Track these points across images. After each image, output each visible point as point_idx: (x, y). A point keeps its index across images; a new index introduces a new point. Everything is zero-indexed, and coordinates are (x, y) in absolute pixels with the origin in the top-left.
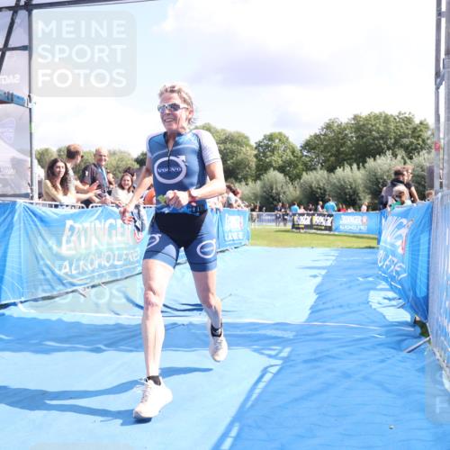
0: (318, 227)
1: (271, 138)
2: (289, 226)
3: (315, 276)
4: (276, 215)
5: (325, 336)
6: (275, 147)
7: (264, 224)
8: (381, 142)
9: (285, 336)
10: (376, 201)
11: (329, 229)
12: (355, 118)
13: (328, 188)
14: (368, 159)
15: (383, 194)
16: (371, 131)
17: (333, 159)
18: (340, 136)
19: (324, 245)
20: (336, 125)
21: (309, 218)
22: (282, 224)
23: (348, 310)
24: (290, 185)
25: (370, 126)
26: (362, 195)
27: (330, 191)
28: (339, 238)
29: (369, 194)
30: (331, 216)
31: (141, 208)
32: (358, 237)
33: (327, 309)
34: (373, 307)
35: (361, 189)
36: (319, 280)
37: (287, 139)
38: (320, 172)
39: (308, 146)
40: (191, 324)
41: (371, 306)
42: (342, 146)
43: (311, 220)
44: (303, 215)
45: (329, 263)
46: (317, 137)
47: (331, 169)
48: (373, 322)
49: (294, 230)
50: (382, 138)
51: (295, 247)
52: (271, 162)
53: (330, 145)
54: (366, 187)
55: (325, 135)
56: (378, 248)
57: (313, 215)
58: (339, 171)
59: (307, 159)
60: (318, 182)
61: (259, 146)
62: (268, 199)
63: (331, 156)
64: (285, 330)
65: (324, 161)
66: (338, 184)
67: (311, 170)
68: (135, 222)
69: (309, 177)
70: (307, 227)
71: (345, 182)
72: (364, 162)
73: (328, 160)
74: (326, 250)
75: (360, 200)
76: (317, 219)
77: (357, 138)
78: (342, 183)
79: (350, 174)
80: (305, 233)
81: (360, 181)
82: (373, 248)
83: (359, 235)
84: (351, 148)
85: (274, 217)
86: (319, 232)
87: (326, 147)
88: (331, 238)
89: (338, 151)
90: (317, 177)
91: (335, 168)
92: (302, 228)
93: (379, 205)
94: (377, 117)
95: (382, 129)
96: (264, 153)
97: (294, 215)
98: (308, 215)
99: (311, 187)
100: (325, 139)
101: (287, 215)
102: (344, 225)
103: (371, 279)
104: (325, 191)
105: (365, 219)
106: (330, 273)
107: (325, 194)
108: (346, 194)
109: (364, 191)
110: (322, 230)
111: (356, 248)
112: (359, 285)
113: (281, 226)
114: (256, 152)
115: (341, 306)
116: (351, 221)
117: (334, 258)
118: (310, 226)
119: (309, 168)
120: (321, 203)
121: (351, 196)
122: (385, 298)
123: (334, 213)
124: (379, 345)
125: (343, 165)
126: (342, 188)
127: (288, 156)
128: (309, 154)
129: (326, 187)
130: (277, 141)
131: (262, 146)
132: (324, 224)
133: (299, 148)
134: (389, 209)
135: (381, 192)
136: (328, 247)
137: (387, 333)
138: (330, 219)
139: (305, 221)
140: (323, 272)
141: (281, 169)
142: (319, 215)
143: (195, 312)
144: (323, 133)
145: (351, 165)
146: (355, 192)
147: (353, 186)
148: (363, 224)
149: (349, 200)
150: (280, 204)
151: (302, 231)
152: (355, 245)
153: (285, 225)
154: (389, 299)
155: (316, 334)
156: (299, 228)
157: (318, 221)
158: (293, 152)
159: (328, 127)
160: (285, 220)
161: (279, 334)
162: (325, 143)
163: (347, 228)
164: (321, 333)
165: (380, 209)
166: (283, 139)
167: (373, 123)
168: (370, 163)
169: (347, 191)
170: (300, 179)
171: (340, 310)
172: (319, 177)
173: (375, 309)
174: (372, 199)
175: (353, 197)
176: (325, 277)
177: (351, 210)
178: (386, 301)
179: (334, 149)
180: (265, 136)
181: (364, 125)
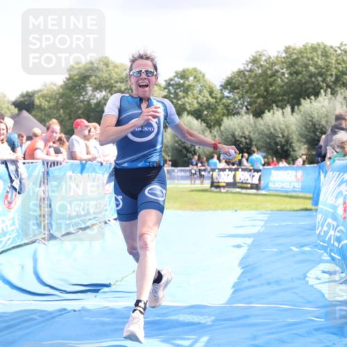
0: (243, 185)
1: (183, 75)
2: (207, 184)
3: (239, 246)
4: (190, 171)
5: (251, 321)
6: (189, 86)
7: (176, 181)
8: (320, 79)
9: (203, 321)
10: (314, 153)
11: (256, 187)
12: (287, 50)
13: (254, 136)
14: (302, 101)
15: (322, 143)
16: (306, 66)
17: (260, 100)
18: (269, 72)
19: (249, 208)
20: (264, 58)
21: (232, 174)
22: (198, 182)
23: (276, 288)
24: (207, 133)
25: (305, 60)
26: (296, 145)
27: (257, 140)
28: (268, 198)
29: (305, 144)
30: (258, 171)
31: (20, 164)
32: (291, 197)
33: (253, 286)
34: (310, 283)
35: (295, 137)
36: (244, 250)
37: (204, 76)
38: (245, 117)
39: (230, 85)
40: (84, 309)
41: (307, 282)
42: (271, 85)
43: (235, 177)
44: (224, 170)
45: (255, 230)
46: (241, 73)
47: (258, 114)
48: (309, 302)
49: (213, 189)
50: (321, 74)
51: (214, 210)
52: (184, 104)
53: (257, 83)
54: (301, 135)
55: (251, 71)
56: (317, 210)
57: (236, 170)
58: (268, 116)
59: (229, 101)
60: (242, 128)
61: (169, 84)
62: (181, 151)
63: (258, 97)
64: (201, 314)
65: (250, 104)
66: (266, 132)
67: (234, 115)
68: (12, 181)
69: (230, 123)
70: (229, 185)
71: (275, 130)
72: (299, 104)
73: (255, 102)
74: (253, 213)
75: (294, 151)
76: (242, 176)
77: (291, 74)
78: (272, 130)
79: (281, 120)
80: (227, 192)
81: (293, 128)
82: (310, 210)
83: (294, 194)
84: (282, 87)
85: (188, 174)
86: (244, 191)
87: (252, 85)
88: (259, 198)
89: (266, 90)
90: (241, 123)
91: (263, 112)
92: (224, 187)
93: (317, 157)
94: (314, 49)
95: (320, 63)
96: (176, 94)
97: (213, 170)
98: (230, 170)
99: (233, 136)
100: (250, 76)
101: (205, 170)
102: (274, 182)
103: (307, 249)
104: (251, 140)
105: (300, 173)
106: (258, 242)
107: (251, 144)
108: (276, 144)
109: (298, 141)
110: (246, 188)
111: (290, 211)
112: (294, 256)
113: (198, 184)
114: (165, 93)
115: (269, 284)
116: (284, 177)
117: (263, 223)
118: (233, 185)
119: (231, 112)
120: (246, 155)
121: (283, 146)
122: (324, 272)
123: (261, 167)
124: (317, 330)
125: (272, 108)
126: (272, 136)
127: (205, 98)
128: (231, 95)
129: (251, 135)
130: (191, 78)
131: (172, 85)
132: (250, 181)
133: (218, 88)
134: (327, 162)
135: (319, 141)
136: (256, 209)
137: (327, 316)
138: (257, 175)
139: (226, 177)
140: (249, 241)
141: (197, 114)
142: (243, 170)
143: (89, 294)
144: (248, 69)
145: (283, 108)
146: (288, 142)
147: (286, 134)
148: (298, 180)
149: (280, 151)
150: (196, 157)
151: (223, 190)
152: (288, 207)
153: (202, 183)
154: (330, 273)
155: (239, 318)
156: (218, 187)
157: (243, 178)
158: (211, 93)
159: (255, 61)
160: (202, 176)
161: (195, 319)
162: (250, 81)
163: (278, 186)
164: (246, 317)
165: (318, 163)
166: (198, 76)
167: (310, 55)
168: (306, 105)
169: (278, 140)
170: (220, 125)
171: (268, 288)
172: (243, 123)
173: (312, 286)
174: (308, 149)
175: (285, 148)
176: (251, 247)
177: (283, 164)
178: (326, 276)
179: (262, 88)
180: (177, 73)
181: (298, 59)
